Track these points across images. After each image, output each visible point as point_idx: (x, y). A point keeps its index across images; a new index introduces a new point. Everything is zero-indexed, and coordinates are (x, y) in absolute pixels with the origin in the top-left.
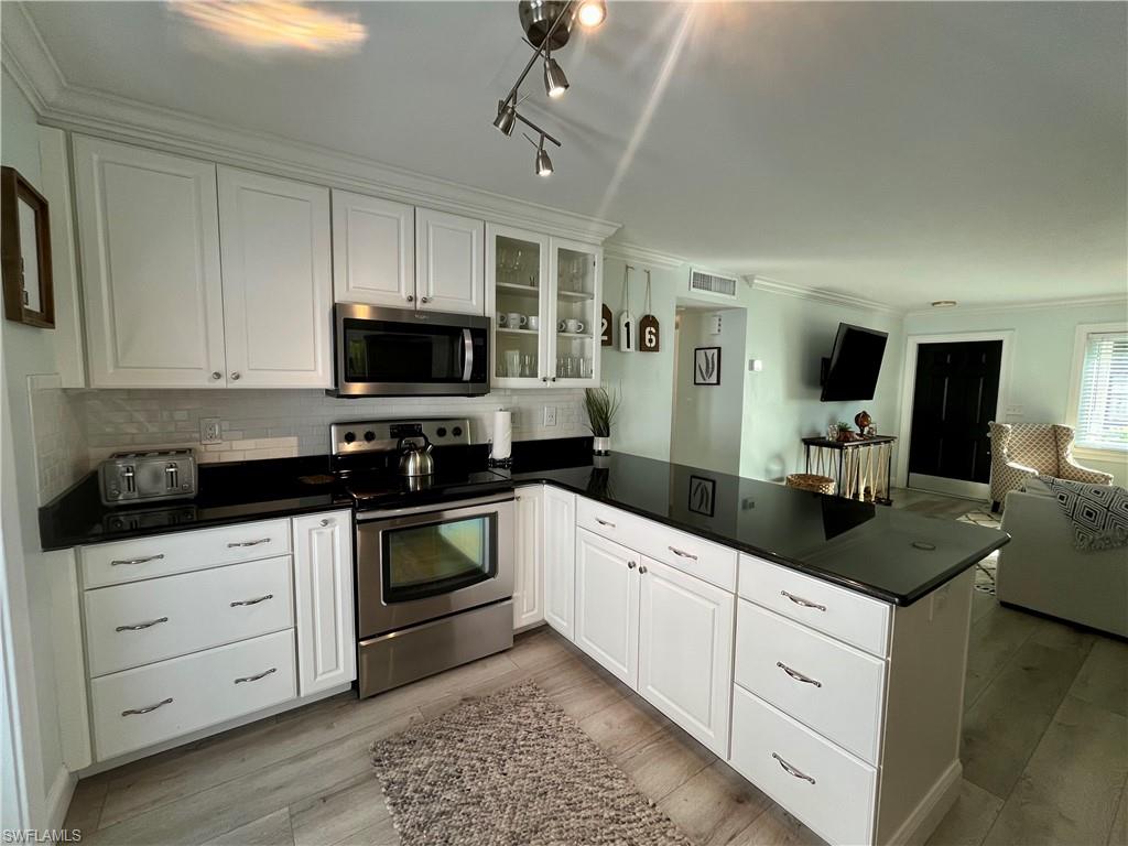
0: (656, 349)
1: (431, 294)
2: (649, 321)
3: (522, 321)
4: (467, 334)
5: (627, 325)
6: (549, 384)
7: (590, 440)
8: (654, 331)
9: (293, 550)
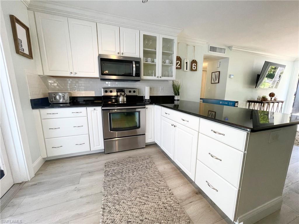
0: (196, 70)
1: (125, 52)
2: (194, 62)
3: (152, 60)
4: (134, 63)
5: (187, 63)
6: (159, 79)
7: (174, 97)
8: (195, 65)
9: (87, 115)
